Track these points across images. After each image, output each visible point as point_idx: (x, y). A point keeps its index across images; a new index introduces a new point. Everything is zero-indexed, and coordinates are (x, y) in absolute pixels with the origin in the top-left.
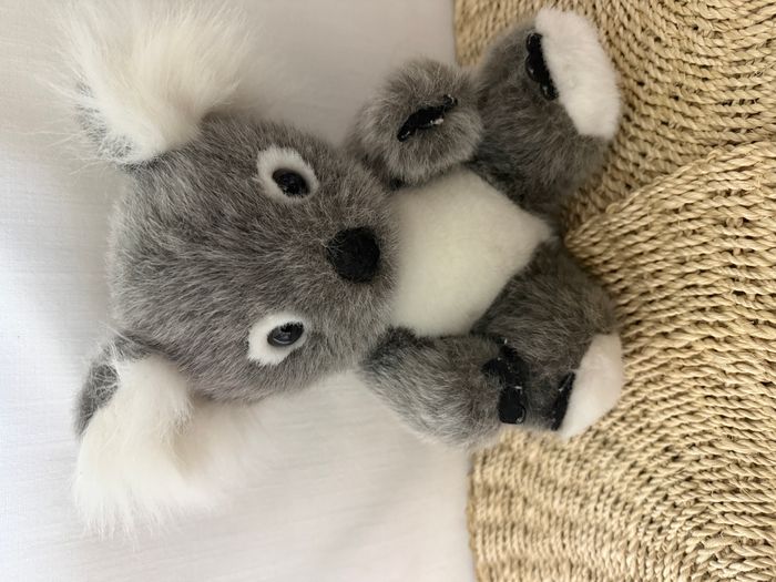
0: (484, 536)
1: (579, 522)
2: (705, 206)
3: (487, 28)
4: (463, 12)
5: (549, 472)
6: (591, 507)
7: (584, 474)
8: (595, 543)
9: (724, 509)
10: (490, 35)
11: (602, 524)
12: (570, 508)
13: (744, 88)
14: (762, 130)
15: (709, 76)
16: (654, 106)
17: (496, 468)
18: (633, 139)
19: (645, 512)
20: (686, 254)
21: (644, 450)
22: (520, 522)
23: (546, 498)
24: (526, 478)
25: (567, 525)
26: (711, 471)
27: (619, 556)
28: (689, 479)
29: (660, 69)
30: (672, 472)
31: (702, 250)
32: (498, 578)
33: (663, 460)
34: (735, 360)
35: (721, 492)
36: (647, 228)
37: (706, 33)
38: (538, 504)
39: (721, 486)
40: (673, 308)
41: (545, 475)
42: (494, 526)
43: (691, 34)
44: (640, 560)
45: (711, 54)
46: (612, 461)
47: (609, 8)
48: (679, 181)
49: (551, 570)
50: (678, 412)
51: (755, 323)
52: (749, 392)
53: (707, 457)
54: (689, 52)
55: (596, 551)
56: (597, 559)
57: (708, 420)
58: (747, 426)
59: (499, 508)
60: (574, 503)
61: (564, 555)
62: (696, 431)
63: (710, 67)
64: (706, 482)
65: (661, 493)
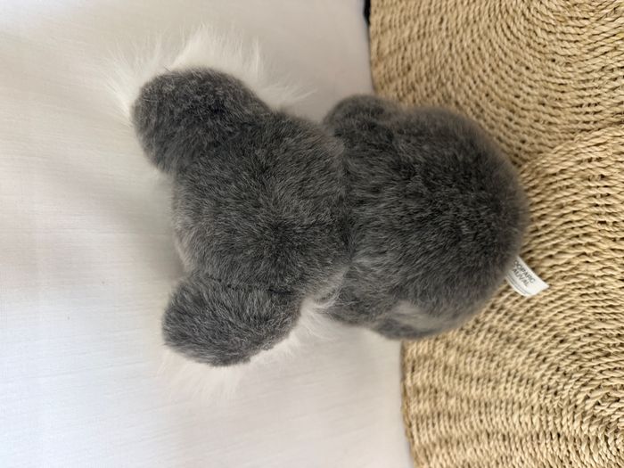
0: (418, 425)
1: (492, 400)
2: (575, 170)
3: (397, 64)
4: (378, 53)
5: (465, 369)
6: (502, 387)
7: (493, 365)
8: (506, 414)
9: (601, 368)
10: (400, 68)
11: (511, 399)
12: (484, 392)
13: (590, 96)
14: (604, 122)
15: (565, 89)
16: (528, 110)
17: (423, 374)
18: (515, 132)
19: (543, 383)
20: (563, 201)
21: (540, 339)
22: (444, 410)
23: (464, 388)
24: (447, 377)
25: (483, 404)
26: (589, 345)
27: (527, 419)
28: (574, 353)
29: (531, 87)
30: (562, 350)
31: (575, 198)
32: (431, 455)
33: (555, 342)
34: (602, 266)
35: (598, 357)
36: (534, 187)
37: (561, 63)
38: (458, 395)
39: (598, 354)
40: (556, 238)
41: (462, 371)
42: (424, 417)
43: (550, 64)
44: (543, 418)
45: (566, 76)
46: (515, 352)
47: (491, 49)
48: (556, 156)
49: (472, 441)
50: (562, 309)
51: (614, 240)
52: (612, 287)
53: (585, 336)
54: (550, 75)
55: (507, 419)
56: (509, 425)
57: (584, 311)
58: (612, 310)
59: (427, 403)
60: (488, 387)
61: (482, 428)
62: (576, 320)
63: (566, 85)
64: (587, 353)
65: (555, 367)
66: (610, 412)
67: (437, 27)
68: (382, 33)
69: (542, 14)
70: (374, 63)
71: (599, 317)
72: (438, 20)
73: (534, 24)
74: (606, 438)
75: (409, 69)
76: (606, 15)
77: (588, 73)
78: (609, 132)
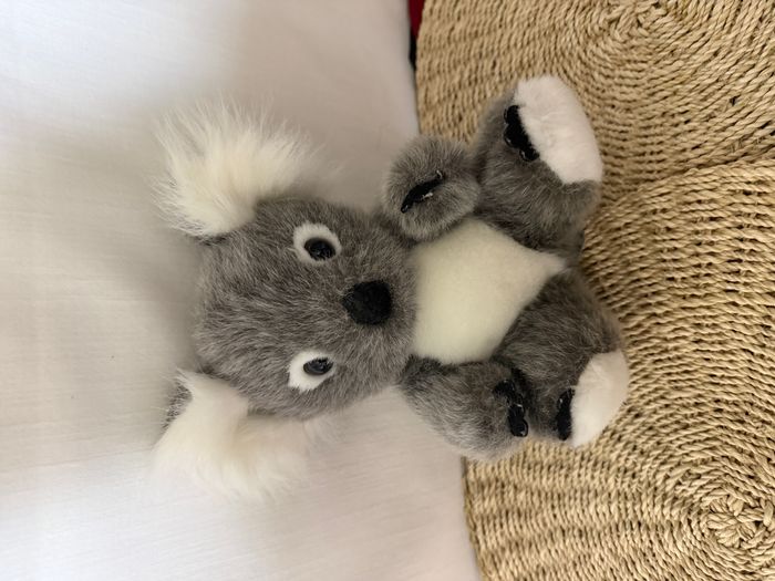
0: (483, 527)
1: (566, 491)
2: (640, 222)
3: (447, 114)
4: (426, 102)
5: (534, 456)
6: (575, 473)
8: (582, 504)
9: (679, 443)
10: (450, 118)
11: (586, 487)
12: (556, 481)
13: (652, 144)
14: (668, 171)
15: (627, 136)
19: (620, 465)
20: (630, 257)
22: (513, 507)
23: (534, 479)
24: (514, 468)
25: (555, 496)
26: (666, 417)
27: (604, 508)
30: (637, 425)
31: (642, 253)
32: (500, 562)
33: (630, 417)
34: (673, 327)
35: (676, 431)
36: (598, 244)
37: (621, 109)
38: (528, 488)
39: (676, 426)
40: (623, 299)
41: (531, 460)
42: (491, 517)
43: (609, 109)
44: (621, 506)
45: (627, 123)
48: (620, 208)
49: (546, 541)
52: (685, 350)
53: (661, 408)
54: (611, 122)
55: (583, 511)
56: (585, 517)
57: (658, 379)
58: (687, 376)
59: (493, 500)
60: (560, 475)
61: (556, 524)
62: (650, 390)
63: (626, 132)
64: (664, 427)
65: (631, 445)
66: (691, 491)
67: (489, 72)
68: (430, 79)
69: (599, 57)
70: (421, 113)
71: (675, 384)
72: (491, 64)
73: (590, 68)
74: (689, 522)
75: (461, 119)
76: (664, 58)
77: (649, 119)
78: (673, 180)
